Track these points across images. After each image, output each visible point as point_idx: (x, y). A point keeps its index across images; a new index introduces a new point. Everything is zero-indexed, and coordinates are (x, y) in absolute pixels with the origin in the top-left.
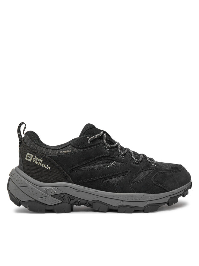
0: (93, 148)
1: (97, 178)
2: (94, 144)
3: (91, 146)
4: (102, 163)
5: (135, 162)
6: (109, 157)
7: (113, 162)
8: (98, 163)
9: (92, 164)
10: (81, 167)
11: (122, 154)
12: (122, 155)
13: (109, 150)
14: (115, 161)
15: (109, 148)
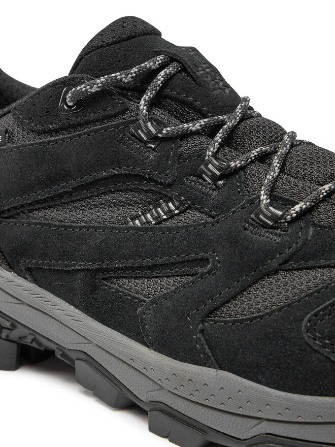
0: (79, 136)
1: (77, 267)
2: (91, 116)
3: (74, 127)
4: (115, 204)
5: (261, 220)
6: (150, 180)
7: (166, 202)
8: (101, 203)
9: (74, 202)
10: (30, 208)
11: (211, 171)
12: (215, 179)
13: (154, 150)
14: (171, 200)
15: (154, 139)
